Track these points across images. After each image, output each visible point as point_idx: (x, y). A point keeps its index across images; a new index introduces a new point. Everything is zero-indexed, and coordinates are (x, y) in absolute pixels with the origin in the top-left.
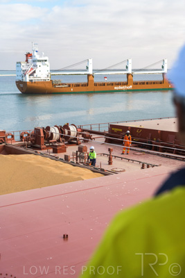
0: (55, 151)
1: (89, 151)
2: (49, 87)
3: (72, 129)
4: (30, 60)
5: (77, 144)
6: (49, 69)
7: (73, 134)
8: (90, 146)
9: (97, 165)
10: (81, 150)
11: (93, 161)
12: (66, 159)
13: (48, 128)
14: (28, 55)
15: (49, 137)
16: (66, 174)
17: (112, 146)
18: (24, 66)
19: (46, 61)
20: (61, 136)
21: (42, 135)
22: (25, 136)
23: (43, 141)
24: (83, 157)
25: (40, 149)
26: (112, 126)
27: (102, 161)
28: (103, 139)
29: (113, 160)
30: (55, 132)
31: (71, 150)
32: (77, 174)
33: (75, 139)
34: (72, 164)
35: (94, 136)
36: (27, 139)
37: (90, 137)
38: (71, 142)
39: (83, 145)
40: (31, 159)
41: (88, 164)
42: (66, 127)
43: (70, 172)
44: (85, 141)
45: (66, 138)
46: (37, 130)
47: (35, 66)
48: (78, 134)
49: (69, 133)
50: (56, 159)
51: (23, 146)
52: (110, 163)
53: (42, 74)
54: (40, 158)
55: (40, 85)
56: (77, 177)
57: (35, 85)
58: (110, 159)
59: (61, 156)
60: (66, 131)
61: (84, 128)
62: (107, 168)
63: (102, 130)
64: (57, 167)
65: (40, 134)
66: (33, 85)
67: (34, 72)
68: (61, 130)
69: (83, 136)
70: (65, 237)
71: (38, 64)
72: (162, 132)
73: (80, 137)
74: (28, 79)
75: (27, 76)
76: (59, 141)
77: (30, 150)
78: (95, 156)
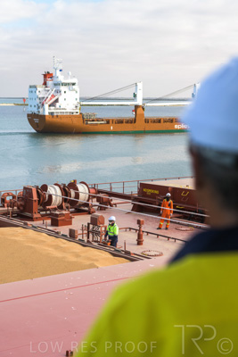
0: (55, 223)
1: (107, 223)
2: (78, 123)
3: (82, 189)
4: (50, 83)
5: (89, 213)
6: (78, 96)
7: (83, 197)
8: (108, 217)
9: (120, 245)
10: (94, 221)
11: (114, 240)
12: (72, 235)
13: (45, 188)
14: (47, 76)
15: (45, 202)
16: (72, 259)
17: (143, 216)
18: (41, 93)
19: (74, 84)
20: (65, 200)
21: (35, 197)
22: (8, 199)
23: (36, 206)
24: (98, 233)
25: (31, 219)
26: (143, 186)
27: (127, 240)
28: (129, 206)
29: (145, 238)
30: (55, 193)
31: (80, 222)
32: (89, 259)
33: (86, 205)
34: (81, 243)
35: (115, 200)
36: (11, 204)
37: (108, 203)
38: (79, 209)
39: (98, 214)
41: (105, 244)
42: (73, 185)
43: (77, 255)
44: (101, 209)
45: (73, 203)
46: (27, 191)
47: (58, 92)
48: (91, 197)
49: (77, 196)
50: (57, 235)
51: (5, 214)
52: (139, 242)
53: (68, 103)
54: (31, 233)
55: (65, 121)
56: (88, 263)
57: (58, 120)
58: (140, 236)
59: (64, 230)
60: (73, 193)
61: (100, 188)
62: (134, 249)
63: (127, 192)
64: (57, 247)
65: (31, 196)
66: (55, 120)
67: (57, 101)
68: (65, 191)
69: (99, 200)
70: (69, 355)
71: (63, 89)
73: (94, 202)
74: (47, 111)
75: (46, 106)
76: (60, 207)
78: (116, 231)
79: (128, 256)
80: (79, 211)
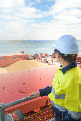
0: (39, 59)
3: (44, 54)
10: (45, 59)
13: (38, 54)
15: (38, 56)
16: (42, 65)
17: (53, 58)
23: (36, 57)
25: (36, 59)
27: (50, 62)
28: (51, 57)
29: (53, 62)
31: (43, 59)
34: (43, 62)
35: (49, 56)
36: (33, 57)
39: (46, 58)
42: (42, 54)
45: (42, 56)
50: (39, 61)
51: (32, 58)
54: (35, 61)
56: (44, 65)
59: (41, 60)
61: (46, 54)
63: (51, 55)
65: (36, 55)
68: (41, 54)
69: (46, 56)
73: (45, 56)
76: (40, 57)
77: (33, 59)
79: (50, 65)
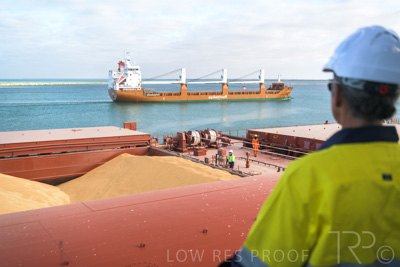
0: (196, 154)
1: (227, 154)
2: (140, 95)
3: (212, 133)
4: (122, 69)
5: (217, 148)
6: (140, 77)
7: (213, 139)
10: (220, 153)
11: (232, 164)
12: (206, 161)
13: (190, 133)
14: (121, 64)
15: (190, 141)
16: (206, 175)
18: (115, 75)
19: (137, 70)
20: (202, 140)
21: (184, 138)
22: (168, 140)
23: (184, 144)
24: (222, 160)
25: (182, 151)
26: (250, 132)
27: (240, 164)
28: (241, 144)
29: (251, 164)
30: (196, 136)
31: (211, 153)
32: (216, 175)
33: (215, 143)
34: (212, 166)
35: (232, 141)
36: (170, 143)
37: (229, 142)
39: (222, 149)
40: (174, 160)
41: (226, 167)
42: (207, 132)
43: (210, 173)
44: (224, 145)
45: (207, 142)
46: (180, 135)
47: (126, 74)
48: (218, 139)
49: (209, 138)
50: (197, 161)
51: (166, 148)
52: (247, 166)
53: (133, 83)
54: (181, 159)
55: (130, 94)
56: (216, 178)
57: (125, 93)
58: (247, 163)
59: (202, 158)
60: (207, 136)
61: (223, 133)
62: (244, 170)
63: (240, 136)
64: (197, 168)
65: (181, 137)
66: (124, 93)
67: (125, 80)
68: (202, 135)
69: (224, 140)
70: (205, 232)
71: (129, 72)
72: (298, 138)
73: (220, 141)
74: (117, 87)
75: (117, 84)
76: (199, 145)
77: (173, 153)
78: (233, 159)
79: (240, 174)
80: (210, 147)
